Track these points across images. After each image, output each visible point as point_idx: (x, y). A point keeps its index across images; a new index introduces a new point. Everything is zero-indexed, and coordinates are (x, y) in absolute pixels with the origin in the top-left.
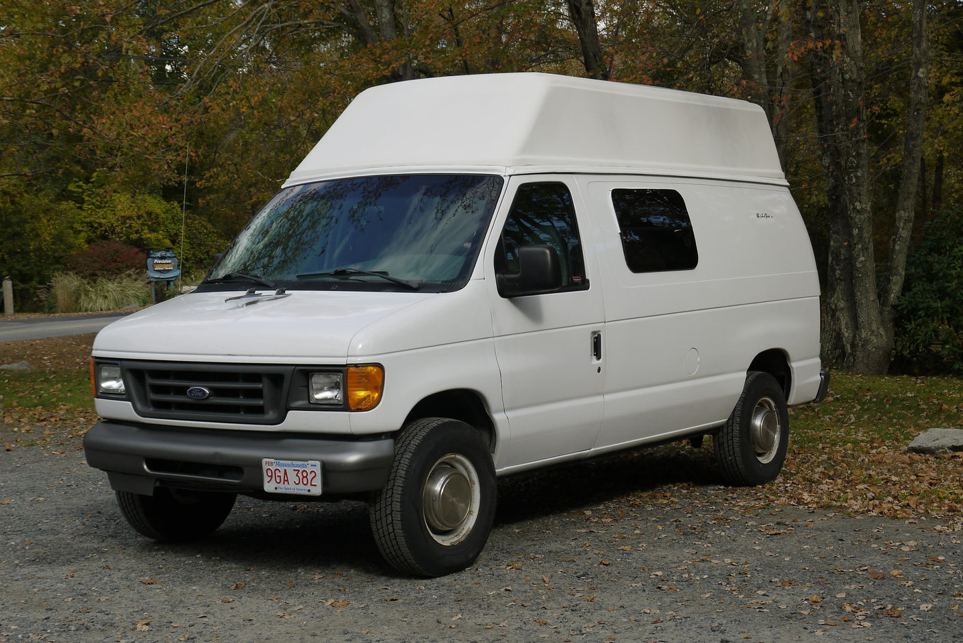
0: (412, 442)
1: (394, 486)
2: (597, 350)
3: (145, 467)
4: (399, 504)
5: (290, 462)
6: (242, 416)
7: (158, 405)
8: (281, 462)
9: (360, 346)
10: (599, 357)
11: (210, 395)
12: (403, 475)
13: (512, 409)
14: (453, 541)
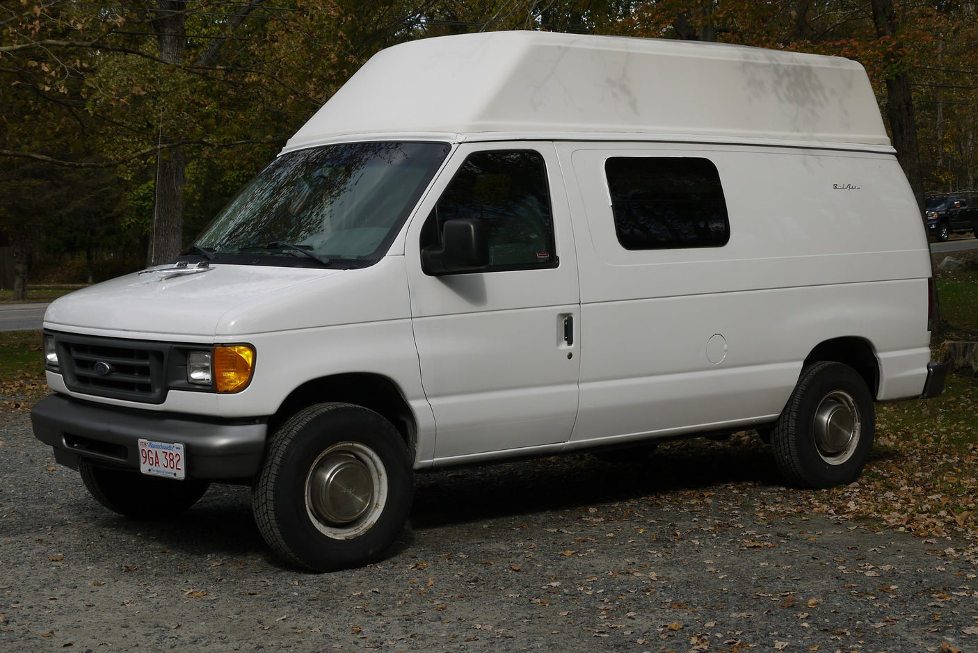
0: (294, 428)
1: (269, 473)
2: (568, 336)
3: (64, 441)
4: (272, 493)
5: (159, 444)
6: (136, 394)
7: (83, 380)
8: (153, 443)
9: (233, 323)
10: (570, 342)
11: (110, 372)
12: (278, 463)
13: (437, 396)
14: (349, 534)
